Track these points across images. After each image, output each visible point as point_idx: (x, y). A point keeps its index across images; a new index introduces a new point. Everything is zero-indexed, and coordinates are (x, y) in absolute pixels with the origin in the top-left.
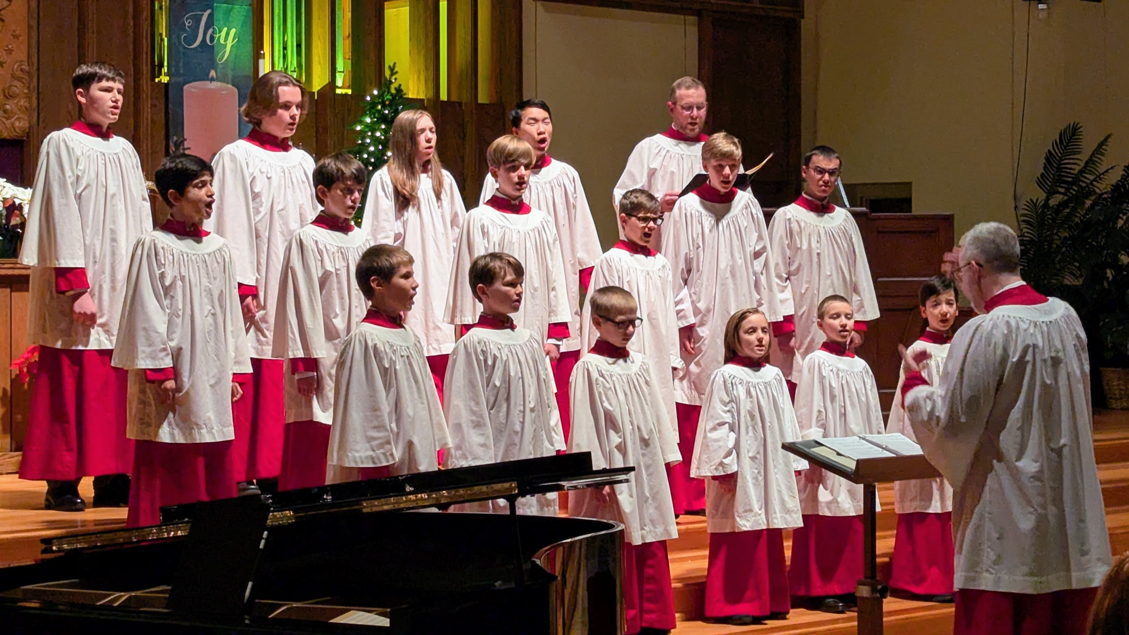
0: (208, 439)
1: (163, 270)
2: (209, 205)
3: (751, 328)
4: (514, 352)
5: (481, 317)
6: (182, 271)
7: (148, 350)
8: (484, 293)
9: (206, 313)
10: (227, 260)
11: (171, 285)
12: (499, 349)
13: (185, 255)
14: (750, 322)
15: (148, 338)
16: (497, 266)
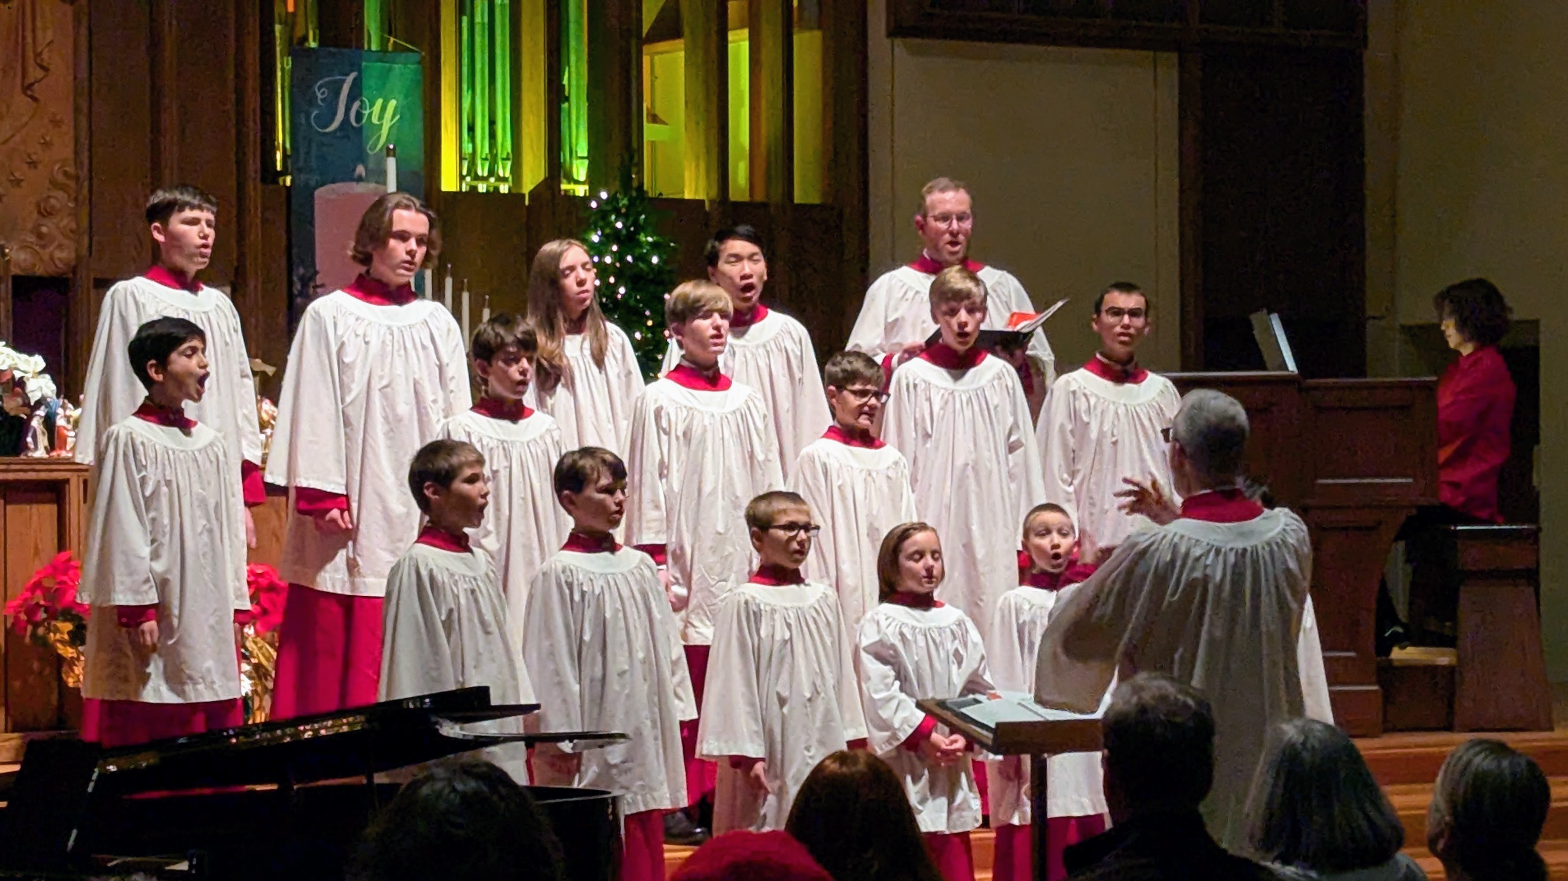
0: (208, 697)
1: (143, 473)
2: (201, 380)
3: (917, 552)
4: (612, 583)
5: (572, 535)
6: (167, 472)
7: (128, 580)
8: (572, 502)
9: (199, 529)
10: (221, 458)
11: (153, 493)
12: (591, 580)
13: (170, 452)
14: (915, 543)
15: (128, 564)
16: (588, 466)
